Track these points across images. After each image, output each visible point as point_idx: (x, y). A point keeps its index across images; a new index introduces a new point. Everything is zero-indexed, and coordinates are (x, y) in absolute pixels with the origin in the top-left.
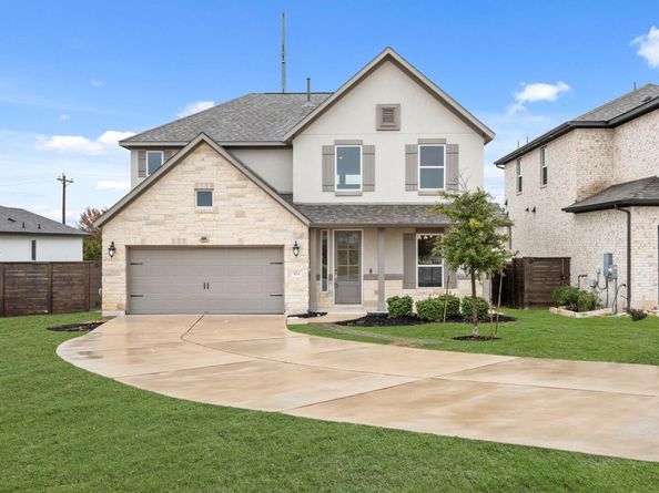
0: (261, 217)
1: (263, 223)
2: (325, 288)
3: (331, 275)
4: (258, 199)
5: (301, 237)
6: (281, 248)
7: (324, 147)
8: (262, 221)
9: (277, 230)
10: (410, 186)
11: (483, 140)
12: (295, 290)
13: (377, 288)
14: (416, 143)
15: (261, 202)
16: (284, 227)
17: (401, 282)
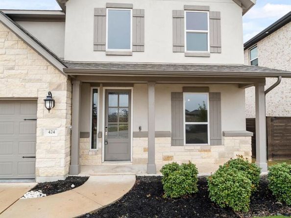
0: (11, 64)
1: (12, 72)
2: (93, 146)
3: (101, 133)
4: (8, 43)
5: (58, 88)
6: (33, 101)
7: (96, 10)
8: (12, 69)
9: (30, 81)
10: (177, 47)
11: (241, 10)
12: (48, 151)
13: (146, 145)
14: (182, 9)
15: (12, 47)
16: (38, 77)
17: (169, 139)
